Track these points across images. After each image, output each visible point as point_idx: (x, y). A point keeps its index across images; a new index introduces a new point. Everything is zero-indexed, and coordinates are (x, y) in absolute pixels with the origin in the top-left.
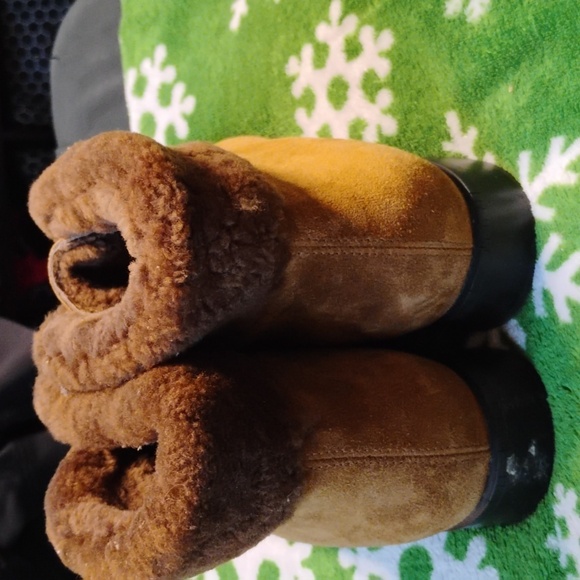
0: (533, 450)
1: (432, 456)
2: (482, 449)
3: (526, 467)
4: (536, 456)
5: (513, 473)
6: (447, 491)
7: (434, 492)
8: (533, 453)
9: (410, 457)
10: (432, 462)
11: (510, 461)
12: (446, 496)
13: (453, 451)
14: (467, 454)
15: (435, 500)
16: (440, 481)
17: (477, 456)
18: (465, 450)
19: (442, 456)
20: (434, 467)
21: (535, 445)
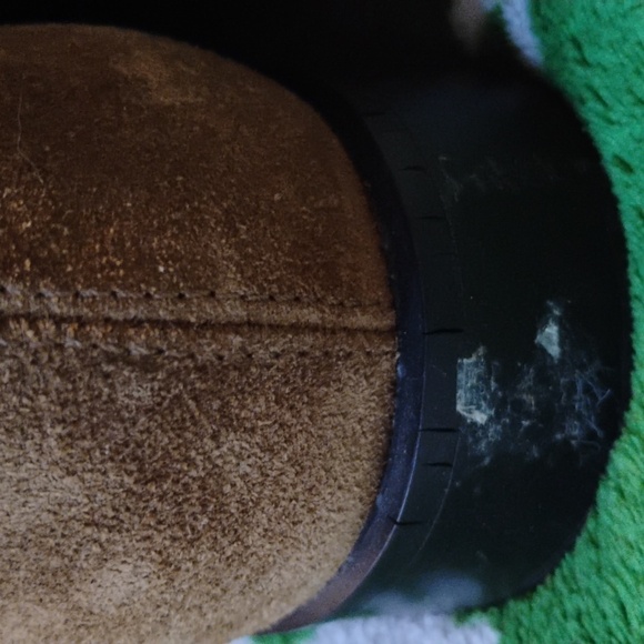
0: (550, 337)
1: (137, 323)
2: (362, 320)
3: (530, 399)
4: (562, 361)
5: (480, 418)
6: (216, 473)
7: (158, 477)
8: (554, 350)
9: (33, 321)
10: (137, 350)
11: (469, 370)
12: (211, 494)
13: (238, 312)
14: (297, 328)
15: (166, 509)
16: (180, 428)
17: (341, 346)
18: (289, 314)
19: (184, 325)
20: (146, 366)
21: (560, 322)
